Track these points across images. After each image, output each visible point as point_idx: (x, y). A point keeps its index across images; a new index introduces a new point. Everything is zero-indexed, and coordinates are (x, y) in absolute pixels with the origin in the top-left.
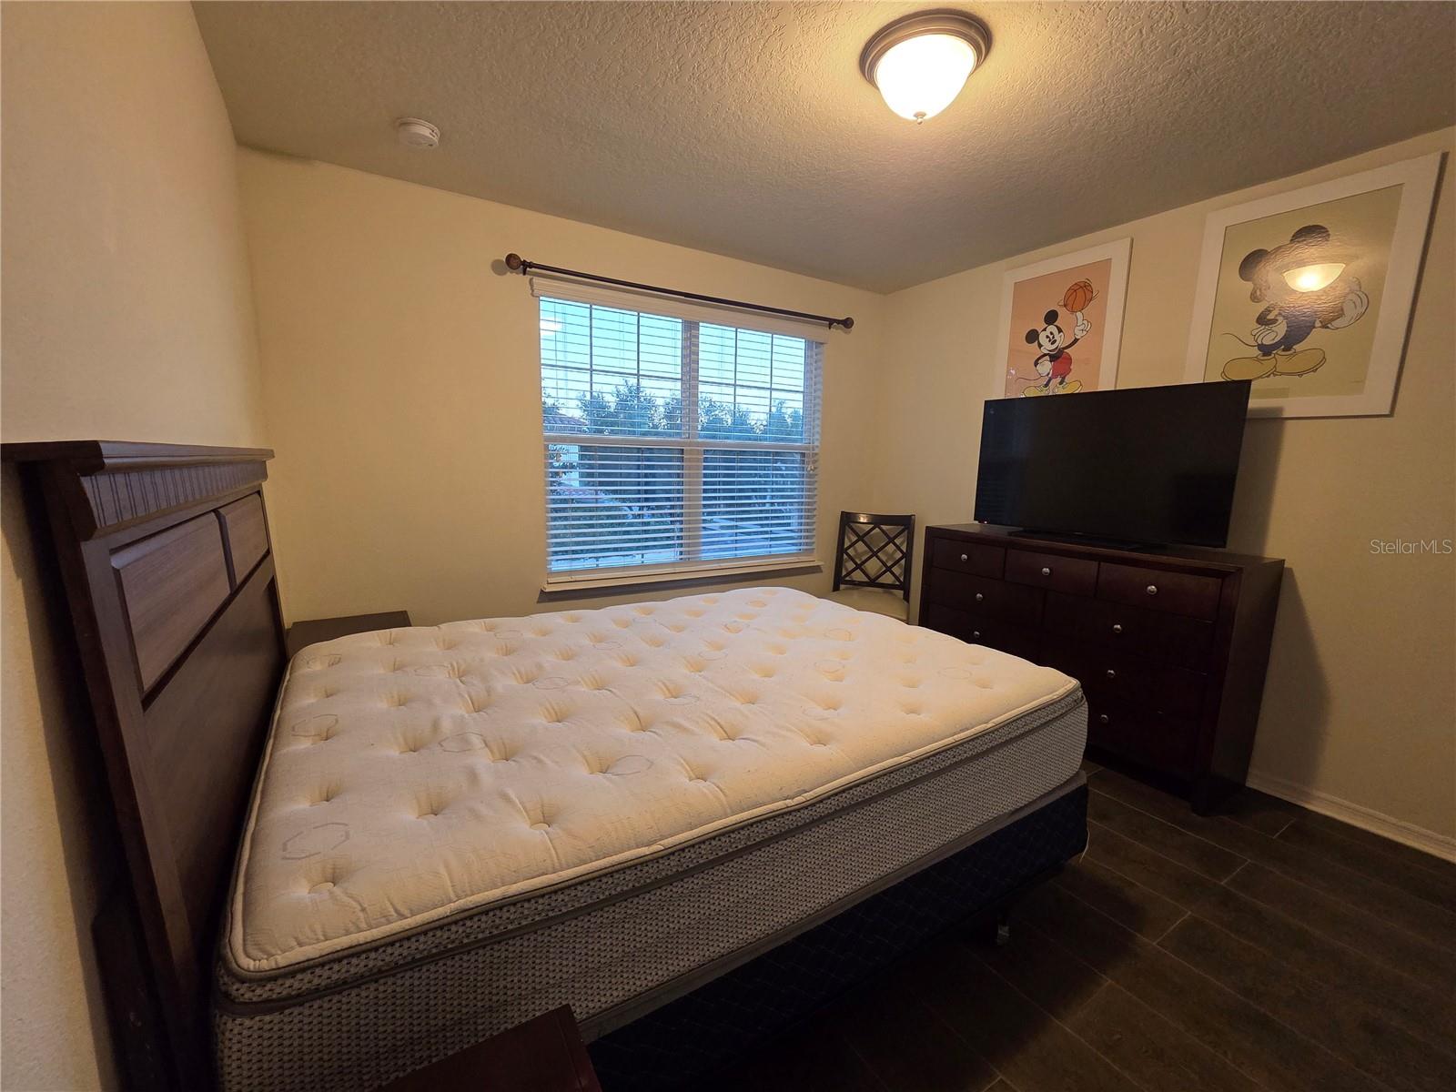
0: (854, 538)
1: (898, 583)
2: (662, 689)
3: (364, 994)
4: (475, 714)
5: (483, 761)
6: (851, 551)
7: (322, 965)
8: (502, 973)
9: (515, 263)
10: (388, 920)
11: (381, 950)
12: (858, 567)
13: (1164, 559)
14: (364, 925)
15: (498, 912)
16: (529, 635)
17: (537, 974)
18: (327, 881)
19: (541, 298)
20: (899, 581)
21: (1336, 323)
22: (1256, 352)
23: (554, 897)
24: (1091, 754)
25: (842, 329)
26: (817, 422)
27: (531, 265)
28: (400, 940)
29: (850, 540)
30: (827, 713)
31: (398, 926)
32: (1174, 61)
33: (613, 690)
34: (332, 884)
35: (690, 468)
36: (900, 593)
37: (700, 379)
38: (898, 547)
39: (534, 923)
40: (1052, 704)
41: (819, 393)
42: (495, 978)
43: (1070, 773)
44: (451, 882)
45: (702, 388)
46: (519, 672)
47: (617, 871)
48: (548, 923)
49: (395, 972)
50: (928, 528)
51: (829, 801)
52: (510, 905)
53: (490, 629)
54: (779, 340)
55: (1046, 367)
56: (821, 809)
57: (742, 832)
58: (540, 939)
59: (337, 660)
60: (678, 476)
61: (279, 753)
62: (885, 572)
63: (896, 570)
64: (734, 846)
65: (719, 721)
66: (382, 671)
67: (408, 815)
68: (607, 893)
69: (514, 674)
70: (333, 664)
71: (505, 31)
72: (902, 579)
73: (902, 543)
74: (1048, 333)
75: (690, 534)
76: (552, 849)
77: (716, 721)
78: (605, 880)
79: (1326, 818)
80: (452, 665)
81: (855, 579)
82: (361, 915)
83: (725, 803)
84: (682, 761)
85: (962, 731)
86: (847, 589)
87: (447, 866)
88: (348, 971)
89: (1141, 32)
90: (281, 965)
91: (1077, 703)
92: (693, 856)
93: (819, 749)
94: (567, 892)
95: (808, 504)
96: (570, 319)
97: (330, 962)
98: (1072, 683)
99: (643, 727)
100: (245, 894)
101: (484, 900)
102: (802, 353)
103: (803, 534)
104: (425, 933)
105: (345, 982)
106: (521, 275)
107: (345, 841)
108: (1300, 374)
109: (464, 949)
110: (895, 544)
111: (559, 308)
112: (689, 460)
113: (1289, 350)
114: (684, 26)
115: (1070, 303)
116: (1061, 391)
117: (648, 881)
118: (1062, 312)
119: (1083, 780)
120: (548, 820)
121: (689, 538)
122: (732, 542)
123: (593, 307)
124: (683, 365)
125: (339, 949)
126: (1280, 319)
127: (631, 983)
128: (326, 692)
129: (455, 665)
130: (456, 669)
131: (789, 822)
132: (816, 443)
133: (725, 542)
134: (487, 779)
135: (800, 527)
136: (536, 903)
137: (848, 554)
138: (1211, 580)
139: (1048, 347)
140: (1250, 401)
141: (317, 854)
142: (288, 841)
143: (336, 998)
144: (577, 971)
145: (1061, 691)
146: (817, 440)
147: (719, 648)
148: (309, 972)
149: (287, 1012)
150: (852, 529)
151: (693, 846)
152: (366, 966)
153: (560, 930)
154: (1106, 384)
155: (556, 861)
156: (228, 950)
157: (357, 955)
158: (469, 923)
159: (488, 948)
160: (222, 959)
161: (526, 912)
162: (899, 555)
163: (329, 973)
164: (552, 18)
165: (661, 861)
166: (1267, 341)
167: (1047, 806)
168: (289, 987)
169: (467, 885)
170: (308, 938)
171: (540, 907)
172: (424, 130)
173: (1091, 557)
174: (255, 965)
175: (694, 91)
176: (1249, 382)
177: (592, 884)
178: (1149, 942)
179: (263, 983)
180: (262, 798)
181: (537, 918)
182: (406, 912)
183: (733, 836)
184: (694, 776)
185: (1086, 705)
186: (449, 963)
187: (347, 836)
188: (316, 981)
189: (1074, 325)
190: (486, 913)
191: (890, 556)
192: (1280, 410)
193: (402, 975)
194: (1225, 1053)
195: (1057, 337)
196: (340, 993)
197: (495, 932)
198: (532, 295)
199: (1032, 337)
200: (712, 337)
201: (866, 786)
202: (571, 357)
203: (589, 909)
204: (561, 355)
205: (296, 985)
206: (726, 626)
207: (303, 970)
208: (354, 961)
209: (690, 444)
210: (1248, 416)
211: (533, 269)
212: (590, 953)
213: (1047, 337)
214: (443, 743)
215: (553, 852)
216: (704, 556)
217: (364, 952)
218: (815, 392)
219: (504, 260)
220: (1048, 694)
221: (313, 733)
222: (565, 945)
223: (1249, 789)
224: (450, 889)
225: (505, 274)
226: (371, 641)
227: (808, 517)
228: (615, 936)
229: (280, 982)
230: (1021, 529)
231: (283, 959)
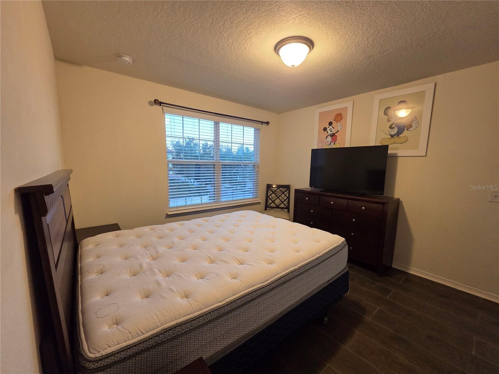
0: (271, 193)
1: (286, 207)
2: (216, 248)
3: (131, 361)
4: (154, 261)
5: (160, 277)
6: (270, 197)
7: (118, 353)
8: (176, 349)
9: (157, 102)
10: (139, 335)
11: (137, 346)
12: (273, 202)
13: (366, 199)
14: (131, 338)
15: (174, 329)
16: (167, 231)
17: (187, 348)
18: (114, 324)
19: (166, 114)
20: (286, 206)
21: (410, 129)
22: (389, 137)
23: (192, 322)
24: (349, 261)
25: (266, 125)
26: (258, 155)
27: (163, 103)
28: (143, 342)
29: (270, 193)
30: (272, 254)
31: (142, 337)
32: (365, 54)
33: (201, 250)
34: (116, 325)
35: (217, 170)
36: (286, 210)
37: (220, 141)
38: (285, 195)
39: (186, 332)
40: (338, 246)
41: (259, 145)
42: (173, 351)
43: (344, 267)
44: (159, 320)
45: (221, 144)
46: (166, 245)
47: (212, 312)
48: (190, 331)
49: (142, 353)
50: (295, 189)
51: (275, 283)
52: (178, 326)
53: (152, 230)
54: (245, 128)
55: (329, 139)
56: (273, 286)
57: (250, 295)
58: (188, 336)
59: (98, 244)
60: (213, 173)
61: (84, 280)
62: (281, 204)
63: (285, 203)
64: (247, 300)
65: (237, 258)
66: (115, 247)
67: (138, 299)
68: (209, 319)
69: (165, 246)
70: (96, 246)
71: (160, 31)
72: (287, 206)
73: (286, 194)
74: (330, 128)
75: (218, 193)
76: (190, 306)
77: (236, 259)
78: (208, 315)
79: (414, 275)
80: (142, 244)
81: (272, 206)
82: (129, 334)
83: (244, 286)
84: (228, 273)
85: (313, 257)
86: (269, 209)
87: (156, 315)
88: (126, 354)
89: (356, 46)
90: (103, 355)
91: (345, 245)
92: (235, 305)
93: (270, 265)
94: (196, 320)
95: (256, 181)
96: (176, 121)
97: (121, 352)
98: (342, 239)
99: (212, 262)
100: (84, 332)
101: (170, 325)
102: (253, 132)
103: (254, 192)
104: (151, 338)
105: (125, 358)
106: (159, 106)
107: (118, 310)
108: (402, 143)
109: (163, 342)
110: (284, 194)
111: (172, 117)
112: (217, 168)
113: (398, 136)
114: (220, 34)
115: (336, 119)
116: (334, 147)
117: (221, 314)
118: (333, 122)
119: (347, 270)
120: (187, 297)
121: (217, 194)
122: (231, 195)
123: (184, 117)
124: (215, 136)
125: (123, 347)
126: (396, 127)
127: (216, 348)
128: (97, 256)
129: (143, 243)
130: (143, 246)
131: (264, 290)
132: (259, 162)
133: (229, 195)
134: (163, 284)
135: (254, 187)
136: (187, 325)
137: (269, 198)
138: (380, 205)
139: (330, 133)
140: (388, 151)
141: (109, 315)
142: (97, 311)
143: (122, 364)
144: (199, 346)
145: (340, 242)
146: (259, 160)
147: (233, 233)
148: (113, 356)
149: (105, 371)
150: (270, 189)
151: (235, 301)
152: (132, 352)
153: (194, 333)
154: (347, 145)
155: (192, 310)
156: (83, 351)
157: (129, 348)
158: (165, 334)
159: (171, 341)
160: (82, 355)
161: (184, 328)
162: (286, 198)
163: (120, 355)
164: (176, 29)
165: (225, 307)
166: (392, 133)
167: (337, 278)
168: (107, 362)
169: (164, 321)
170: (112, 344)
171: (188, 326)
172: (127, 59)
173: (345, 198)
174: (94, 356)
175: (221, 53)
176: (387, 146)
177: (204, 316)
178: (368, 318)
179: (98, 362)
180: (82, 297)
181: (187, 330)
182: (145, 332)
183: (247, 296)
184: (232, 278)
185: (347, 246)
186: (154, 350)
187: (119, 308)
188: (116, 359)
189: (337, 126)
190: (171, 330)
191: (283, 198)
192: (396, 154)
193: (144, 354)
194: (391, 350)
195: (332, 130)
196: (123, 362)
197: (174, 336)
198: (163, 113)
199: (325, 129)
200: (224, 127)
201: (286, 277)
202: (176, 134)
203: (203, 325)
204: (173, 133)
205: (109, 361)
206: (234, 225)
207: (111, 356)
208: (128, 351)
209: (217, 163)
210: (388, 155)
211: (163, 104)
212: (203, 340)
213: (330, 130)
214: (145, 272)
215: (191, 307)
216: (222, 200)
217: (132, 347)
218: (258, 145)
219: (153, 101)
220: (337, 243)
221: (96, 272)
222: (196, 338)
223: (393, 268)
224: (159, 323)
225: (153, 105)
226: (109, 236)
227: (256, 186)
228: (211, 333)
229: (103, 360)
230: (324, 190)
231: (104, 353)
